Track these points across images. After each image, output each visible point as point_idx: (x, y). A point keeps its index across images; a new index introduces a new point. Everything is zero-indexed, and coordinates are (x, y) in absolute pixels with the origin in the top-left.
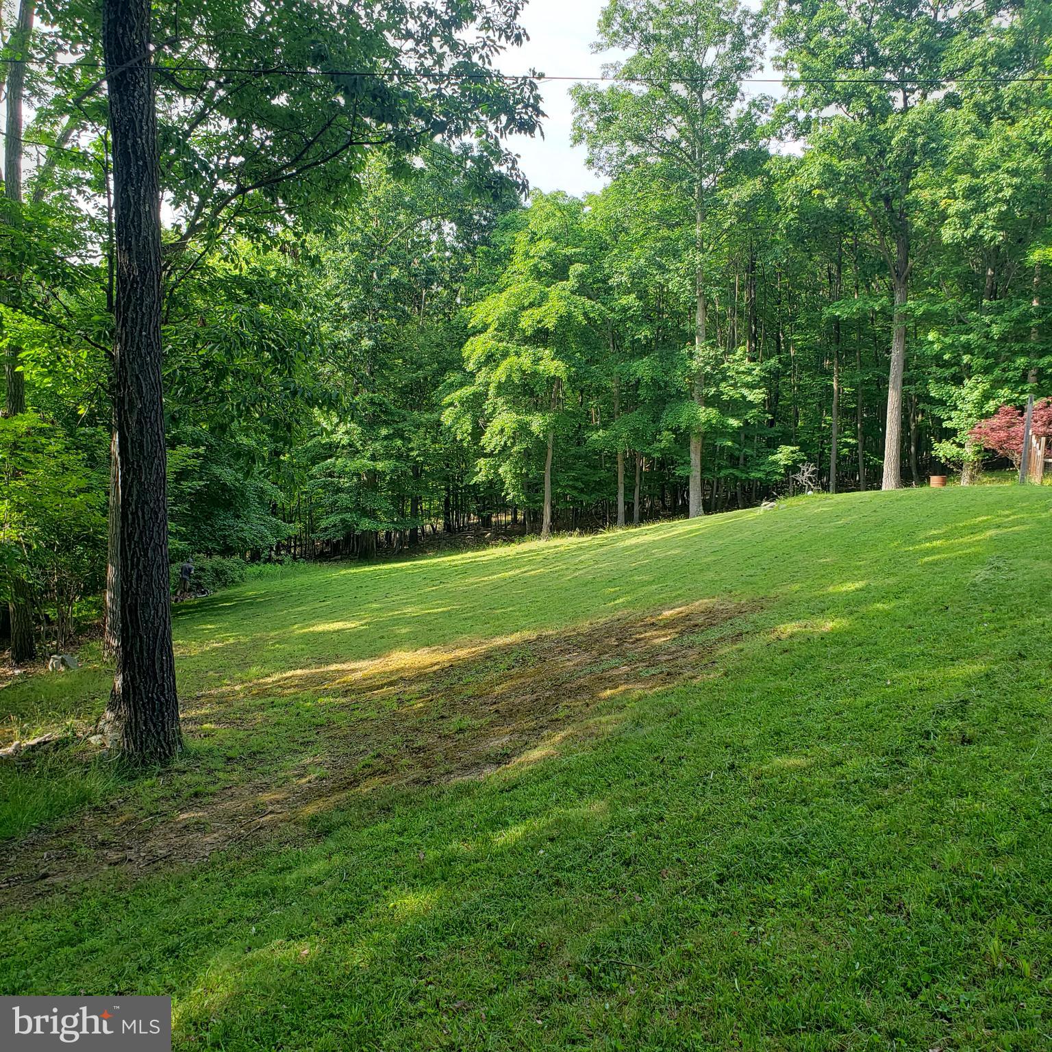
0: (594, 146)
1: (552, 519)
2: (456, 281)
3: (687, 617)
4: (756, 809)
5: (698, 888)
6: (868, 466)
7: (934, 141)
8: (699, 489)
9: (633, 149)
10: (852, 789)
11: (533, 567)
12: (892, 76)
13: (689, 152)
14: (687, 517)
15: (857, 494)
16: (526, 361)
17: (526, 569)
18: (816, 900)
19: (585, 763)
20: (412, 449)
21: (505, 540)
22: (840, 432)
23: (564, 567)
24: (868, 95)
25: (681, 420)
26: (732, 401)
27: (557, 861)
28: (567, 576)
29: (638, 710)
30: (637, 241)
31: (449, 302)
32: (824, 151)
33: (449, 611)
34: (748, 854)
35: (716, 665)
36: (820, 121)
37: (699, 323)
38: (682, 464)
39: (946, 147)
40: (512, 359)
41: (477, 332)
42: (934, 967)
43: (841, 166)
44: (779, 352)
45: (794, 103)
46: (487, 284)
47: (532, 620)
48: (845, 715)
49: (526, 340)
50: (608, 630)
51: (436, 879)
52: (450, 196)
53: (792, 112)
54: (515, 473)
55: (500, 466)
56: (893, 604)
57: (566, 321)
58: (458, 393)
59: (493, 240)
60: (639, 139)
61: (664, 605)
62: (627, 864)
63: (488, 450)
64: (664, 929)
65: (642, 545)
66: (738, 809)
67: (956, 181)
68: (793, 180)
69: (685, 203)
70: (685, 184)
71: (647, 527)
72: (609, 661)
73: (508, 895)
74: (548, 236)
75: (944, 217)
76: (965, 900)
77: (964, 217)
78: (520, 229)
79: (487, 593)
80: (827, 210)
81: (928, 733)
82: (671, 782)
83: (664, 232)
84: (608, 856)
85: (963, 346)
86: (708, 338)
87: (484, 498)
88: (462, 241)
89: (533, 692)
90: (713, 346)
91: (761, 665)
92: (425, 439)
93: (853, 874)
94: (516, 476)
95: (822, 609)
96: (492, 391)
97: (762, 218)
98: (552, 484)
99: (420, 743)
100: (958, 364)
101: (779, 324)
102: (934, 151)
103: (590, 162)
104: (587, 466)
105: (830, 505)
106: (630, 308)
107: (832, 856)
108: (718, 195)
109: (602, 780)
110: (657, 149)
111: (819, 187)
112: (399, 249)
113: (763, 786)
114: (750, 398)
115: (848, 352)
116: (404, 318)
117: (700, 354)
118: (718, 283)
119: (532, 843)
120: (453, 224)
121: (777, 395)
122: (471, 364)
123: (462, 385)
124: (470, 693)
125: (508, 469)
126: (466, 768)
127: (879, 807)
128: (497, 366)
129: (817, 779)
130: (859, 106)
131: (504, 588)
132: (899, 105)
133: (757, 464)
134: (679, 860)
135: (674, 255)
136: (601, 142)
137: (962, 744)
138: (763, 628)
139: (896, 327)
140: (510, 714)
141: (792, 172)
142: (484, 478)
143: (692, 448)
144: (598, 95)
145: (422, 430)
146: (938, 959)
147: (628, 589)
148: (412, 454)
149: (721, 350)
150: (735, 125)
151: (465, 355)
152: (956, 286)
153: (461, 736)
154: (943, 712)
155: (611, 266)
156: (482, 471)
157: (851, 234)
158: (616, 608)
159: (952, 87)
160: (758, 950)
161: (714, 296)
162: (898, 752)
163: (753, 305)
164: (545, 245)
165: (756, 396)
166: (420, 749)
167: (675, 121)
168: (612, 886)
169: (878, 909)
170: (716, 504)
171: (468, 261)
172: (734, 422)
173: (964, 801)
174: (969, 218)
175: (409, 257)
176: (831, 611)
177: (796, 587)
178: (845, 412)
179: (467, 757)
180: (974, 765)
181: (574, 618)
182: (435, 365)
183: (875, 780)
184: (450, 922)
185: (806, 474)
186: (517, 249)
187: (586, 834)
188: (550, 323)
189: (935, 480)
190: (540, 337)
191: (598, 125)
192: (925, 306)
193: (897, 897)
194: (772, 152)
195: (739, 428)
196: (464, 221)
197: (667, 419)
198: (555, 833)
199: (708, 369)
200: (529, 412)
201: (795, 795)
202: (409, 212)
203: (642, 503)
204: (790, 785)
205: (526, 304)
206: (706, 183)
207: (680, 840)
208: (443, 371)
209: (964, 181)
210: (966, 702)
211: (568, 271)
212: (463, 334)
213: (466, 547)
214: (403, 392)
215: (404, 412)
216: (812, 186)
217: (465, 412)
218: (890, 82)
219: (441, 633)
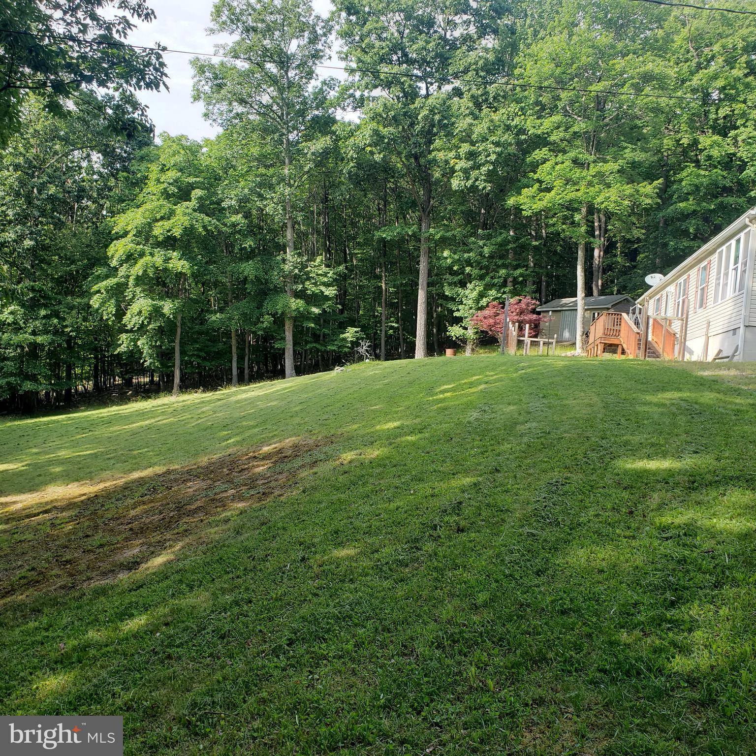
0: (209, 104)
1: (181, 380)
2: (103, 198)
3: (280, 451)
4: (318, 588)
5: (274, 651)
6: (407, 343)
7: (446, 118)
8: (292, 358)
9: (239, 108)
10: (384, 569)
11: (165, 417)
12: (418, 72)
13: (280, 114)
14: (284, 377)
15: (398, 361)
16: (158, 260)
17: (160, 418)
18: (356, 652)
19: (196, 565)
20: (66, 326)
21: (143, 397)
22: (387, 318)
23: (190, 416)
24: (403, 83)
25: (278, 307)
26: (314, 295)
27: (169, 641)
28: (191, 423)
29: (239, 521)
30: (243, 176)
31: (97, 214)
32: (373, 120)
33: (95, 454)
34: (310, 622)
35: (298, 485)
36: (371, 99)
37: (289, 238)
38: (280, 340)
39: (453, 123)
40: (147, 258)
41: (118, 237)
42: (433, 691)
43: (385, 131)
44: (346, 261)
45: (352, 85)
46: (127, 201)
47: (163, 458)
48: (382, 516)
49: (159, 244)
50: (221, 463)
51: (73, 663)
52: (97, 133)
53: (351, 91)
54: (151, 345)
55: (139, 339)
56: (417, 437)
57: (189, 231)
58: (104, 283)
59: (132, 168)
60: (242, 102)
61: (263, 443)
62: (222, 637)
63: (129, 327)
64: (246, 684)
65: (250, 399)
66: (305, 589)
67: (460, 147)
68: (352, 139)
69: (276, 150)
70: (276, 136)
71: (255, 386)
72: (220, 486)
73: (130, 670)
74: (175, 167)
75: (453, 171)
76: (454, 642)
77: (466, 172)
78: (153, 161)
79: (127, 438)
80: (376, 163)
81: (435, 526)
82: (259, 574)
83: (262, 170)
84: (208, 633)
85: (466, 261)
86: (296, 249)
87: (126, 365)
88: (107, 168)
89: (161, 513)
90: (300, 255)
91: (329, 483)
92: (77, 319)
93: (382, 630)
94: (151, 347)
95: (370, 441)
96: (131, 282)
97: (332, 165)
98: (181, 353)
99: (68, 557)
100: (463, 273)
101: (345, 241)
102: (446, 126)
103: (206, 115)
104: (208, 340)
105: (380, 369)
106: (238, 224)
107: (368, 618)
108: (300, 146)
109: (208, 577)
110: (255, 109)
111: (370, 145)
112: (55, 171)
113: (324, 571)
114: (327, 293)
115: (392, 263)
116: (59, 225)
117: (290, 260)
118: (302, 210)
119: (151, 628)
120: (100, 155)
121: (345, 292)
122: (114, 261)
123: (107, 277)
124: (110, 516)
125: (145, 341)
126: (104, 574)
127: (402, 580)
128: (136, 263)
129: (361, 563)
130: (396, 90)
131: (142, 434)
132: (423, 92)
133: (332, 340)
134: (260, 631)
135: (270, 188)
136: (214, 101)
137: (458, 532)
138: (332, 456)
139: (424, 247)
140: (142, 531)
141: (351, 134)
142: (126, 349)
143: (286, 327)
144: (211, 67)
145: (74, 312)
146: (436, 685)
147: (237, 431)
148: (66, 330)
149: (305, 258)
150: (312, 97)
151: (109, 254)
152: (461, 220)
153: (101, 550)
154: (446, 511)
155: (223, 193)
156: (124, 344)
157: (392, 180)
158: (228, 447)
159: (457, 83)
160: (314, 692)
161: (299, 219)
162: (416, 540)
163: (327, 227)
164: (172, 175)
165: (330, 292)
166: (67, 562)
167: (269, 90)
168: (211, 655)
169: (398, 654)
170: (305, 368)
171: (112, 182)
172: (316, 310)
173: (457, 572)
174: (469, 173)
175: (64, 177)
176: (377, 443)
177: (355, 426)
178: (390, 305)
179: (105, 566)
180: (464, 547)
181: (196, 455)
182: (85, 261)
183: (400, 561)
184: (82, 696)
185: (364, 347)
186: (151, 176)
187: (193, 618)
188: (177, 232)
189: (449, 352)
190: (169, 242)
191: (212, 88)
192: (441, 233)
193: (411, 644)
194: (338, 118)
195: (319, 314)
196: (108, 152)
197: (268, 306)
198: (170, 619)
199: (297, 271)
200: (161, 298)
201: (345, 576)
202: (64, 143)
203: (251, 368)
204: (343, 568)
205: (158, 217)
206: (292, 137)
207: (262, 616)
208: (92, 266)
209: (465, 148)
210: (460, 503)
211: (190, 194)
212: (108, 237)
213: (113, 403)
214: (59, 281)
215: (59, 297)
216: (365, 144)
217: (110, 298)
218: (417, 76)
219: (88, 470)
